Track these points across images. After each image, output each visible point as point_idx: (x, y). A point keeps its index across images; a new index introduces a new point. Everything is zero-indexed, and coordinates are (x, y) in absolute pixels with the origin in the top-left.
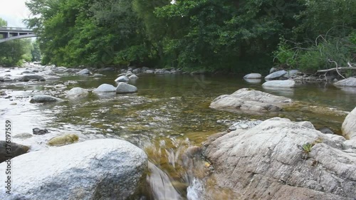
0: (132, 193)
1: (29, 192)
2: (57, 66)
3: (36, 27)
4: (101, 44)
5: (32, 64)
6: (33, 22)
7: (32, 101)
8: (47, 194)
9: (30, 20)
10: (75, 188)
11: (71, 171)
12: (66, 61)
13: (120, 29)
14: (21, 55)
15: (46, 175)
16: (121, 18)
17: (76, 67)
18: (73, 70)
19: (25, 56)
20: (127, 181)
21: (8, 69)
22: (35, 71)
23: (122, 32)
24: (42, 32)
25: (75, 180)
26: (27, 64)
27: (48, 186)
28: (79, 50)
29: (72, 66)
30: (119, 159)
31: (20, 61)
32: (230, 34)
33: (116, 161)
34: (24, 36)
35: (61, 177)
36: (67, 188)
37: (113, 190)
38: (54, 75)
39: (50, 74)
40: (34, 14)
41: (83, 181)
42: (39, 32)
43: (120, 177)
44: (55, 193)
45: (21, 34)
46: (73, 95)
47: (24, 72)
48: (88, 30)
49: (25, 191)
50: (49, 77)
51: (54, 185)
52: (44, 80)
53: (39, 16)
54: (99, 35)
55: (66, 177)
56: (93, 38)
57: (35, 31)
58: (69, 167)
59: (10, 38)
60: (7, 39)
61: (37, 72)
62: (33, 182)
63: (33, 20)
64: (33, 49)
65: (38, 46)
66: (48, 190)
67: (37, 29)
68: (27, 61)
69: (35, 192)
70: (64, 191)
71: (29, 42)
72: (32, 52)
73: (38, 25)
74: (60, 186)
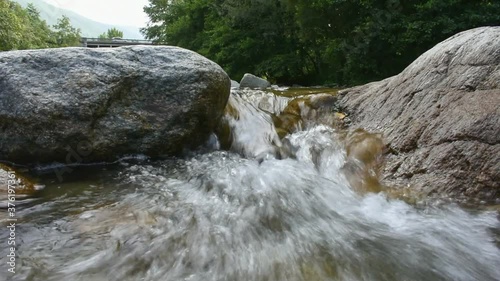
0: (186, 111)
3: (156, 38)
4: (236, 52)
6: (153, 32)
8: (32, 71)
9: (149, 29)
10: (80, 72)
13: (263, 31)
16: (264, 16)
20: (179, 89)
23: (265, 34)
25: (83, 63)
27: (36, 61)
30: (172, 58)
32: (422, 26)
33: (165, 59)
36: (67, 70)
37: (153, 100)
40: (154, 21)
41: (99, 68)
43: (168, 81)
44: (47, 73)
48: (220, 34)
51: (47, 63)
53: (160, 23)
54: (235, 40)
56: (226, 44)
63: (152, 28)
66: (34, 67)
69: (12, 62)
70: (61, 73)
73: (159, 36)
74: (56, 65)
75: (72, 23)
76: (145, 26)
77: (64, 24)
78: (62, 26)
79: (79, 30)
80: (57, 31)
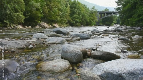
1: (124, 74)
2: (126, 26)
3: (119, 10)
5: (116, 25)
6: (118, 9)
7: (119, 39)
8: (130, 76)
9: (117, 8)
10: (142, 77)
11: (140, 70)
12: (130, 24)
14: (113, 21)
15: (131, 69)
17: (135, 26)
18: (134, 28)
19: (114, 22)
21: (108, 27)
22: (118, 28)
24: (121, 12)
25: (141, 74)
26: (115, 25)
27: (131, 73)
28: (137, 19)
29: (133, 26)
31: (112, 24)
34: (114, 14)
35: (136, 71)
36: (138, 76)
38: (125, 29)
39: (124, 29)
40: (119, 6)
42: (120, 13)
44: (133, 77)
45: (113, 14)
46: (135, 39)
47: (114, 28)
49: (123, 73)
50: (124, 30)
51: (133, 74)
52: (122, 31)
53: (120, 6)
55: (138, 72)
57: (119, 12)
58: (140, 68)
59: (109, 15)
60: (108, 16)
61: (119, 28)
62: (125, 70)
63: (118, 8)
64: (117, 19)
65: (119, 18)
66: (130, 75)
67: (120, 11)
68: (115, 24)
69: (126, 74)
71: (116, 16)
72: (117, 20)
73: (120, 10)
74: (135, 75)
75: (95, 8)
76: (116, 7)
77: (93, 8)
78: (93, 9)
79: (97, 10)
80: (92, 10)
